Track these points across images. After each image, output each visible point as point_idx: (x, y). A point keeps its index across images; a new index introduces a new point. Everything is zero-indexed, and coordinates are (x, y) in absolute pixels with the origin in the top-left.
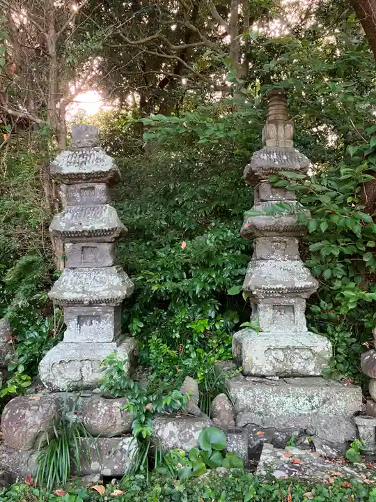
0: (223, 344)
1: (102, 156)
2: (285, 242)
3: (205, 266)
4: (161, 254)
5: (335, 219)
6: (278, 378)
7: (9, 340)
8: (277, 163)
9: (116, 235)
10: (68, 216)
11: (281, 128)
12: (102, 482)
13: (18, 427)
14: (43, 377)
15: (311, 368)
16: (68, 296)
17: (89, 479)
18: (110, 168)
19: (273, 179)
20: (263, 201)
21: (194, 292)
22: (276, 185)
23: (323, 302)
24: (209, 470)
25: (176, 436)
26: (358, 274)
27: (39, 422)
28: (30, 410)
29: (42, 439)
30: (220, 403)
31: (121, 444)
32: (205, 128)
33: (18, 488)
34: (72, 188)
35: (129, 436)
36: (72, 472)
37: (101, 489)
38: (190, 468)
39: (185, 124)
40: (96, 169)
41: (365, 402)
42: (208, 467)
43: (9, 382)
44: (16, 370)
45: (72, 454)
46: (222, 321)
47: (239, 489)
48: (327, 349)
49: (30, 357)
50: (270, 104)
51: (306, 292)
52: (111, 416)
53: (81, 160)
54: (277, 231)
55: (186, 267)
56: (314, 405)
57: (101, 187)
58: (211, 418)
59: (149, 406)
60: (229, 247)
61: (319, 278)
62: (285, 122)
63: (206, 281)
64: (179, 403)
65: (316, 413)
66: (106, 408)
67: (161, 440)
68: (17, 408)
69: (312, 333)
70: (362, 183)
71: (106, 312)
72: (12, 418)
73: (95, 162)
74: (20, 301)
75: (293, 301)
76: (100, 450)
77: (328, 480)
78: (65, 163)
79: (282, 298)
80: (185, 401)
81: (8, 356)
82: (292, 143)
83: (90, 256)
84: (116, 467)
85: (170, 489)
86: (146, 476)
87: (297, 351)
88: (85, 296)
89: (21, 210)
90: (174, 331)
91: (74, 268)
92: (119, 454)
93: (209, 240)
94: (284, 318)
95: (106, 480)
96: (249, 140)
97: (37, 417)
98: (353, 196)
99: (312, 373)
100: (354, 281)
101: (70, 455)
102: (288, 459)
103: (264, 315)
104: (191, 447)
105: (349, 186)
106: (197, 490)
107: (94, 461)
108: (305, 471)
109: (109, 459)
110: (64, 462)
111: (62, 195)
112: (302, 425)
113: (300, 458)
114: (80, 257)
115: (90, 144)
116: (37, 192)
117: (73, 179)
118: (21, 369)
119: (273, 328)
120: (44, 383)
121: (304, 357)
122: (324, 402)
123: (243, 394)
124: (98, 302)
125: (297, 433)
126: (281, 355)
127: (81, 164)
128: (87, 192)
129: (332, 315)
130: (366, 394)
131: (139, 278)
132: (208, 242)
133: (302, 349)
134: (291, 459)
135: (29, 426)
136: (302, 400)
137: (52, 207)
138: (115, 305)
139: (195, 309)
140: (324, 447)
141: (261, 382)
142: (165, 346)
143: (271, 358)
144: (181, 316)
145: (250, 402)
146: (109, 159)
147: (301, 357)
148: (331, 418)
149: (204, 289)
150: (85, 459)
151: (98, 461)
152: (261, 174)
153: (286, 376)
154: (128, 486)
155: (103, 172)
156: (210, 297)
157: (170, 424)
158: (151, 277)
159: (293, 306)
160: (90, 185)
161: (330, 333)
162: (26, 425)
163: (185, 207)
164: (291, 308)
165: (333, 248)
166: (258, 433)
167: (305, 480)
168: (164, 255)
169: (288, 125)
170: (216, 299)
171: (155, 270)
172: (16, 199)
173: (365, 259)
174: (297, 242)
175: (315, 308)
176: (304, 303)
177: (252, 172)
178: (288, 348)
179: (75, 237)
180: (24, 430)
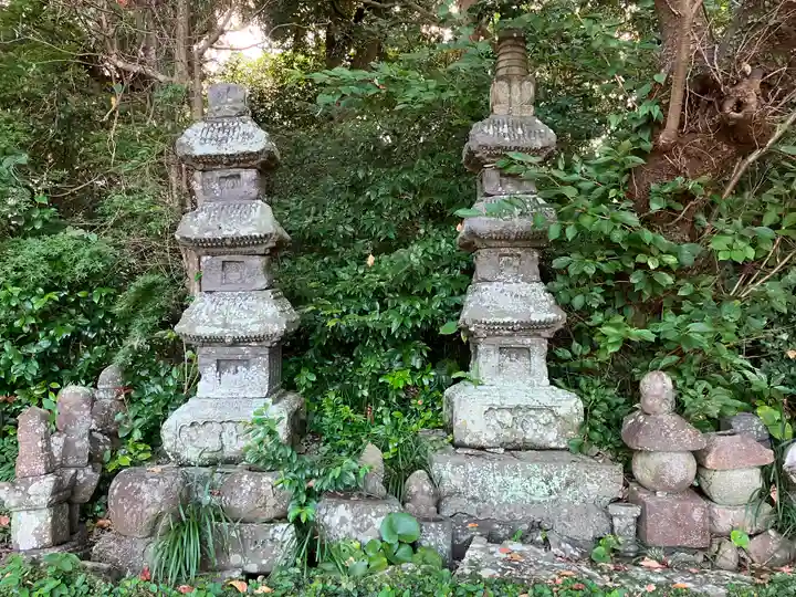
0: (434, 406)
1: (251, 130)
2: (519, 256)
3: (406, 292)
4: (342, 274)
5: (586, 221)
6: (502, 451)
7: (119, 395)
8: (507, 139)
9: (271, 244)
10: (202, 216)
11: (515, 86)
12: (244, 578)
13: (131, 506)
14: (167, 445)
15: (551, 438)
16: (203, 331)
17: (226, 575)
18: (262, 147)
19: (501, 163)
20: (488, 195)
21: (390, 330)
22: (507, 172)
23: (575, 345)
24: (391, 567)
25: (349, 523)
26: (628, 302)
27: (159, 499)
28: (146, 483)
29: (164, 522)
30: (417, 483)
31: (271, 531)
32: (407, 86)
33: (128, 584)
34: (208, 176)
35: (284, 523)
36: (204, 565)
37: (241, 586)
38: (366, 563)
39: (376, 81)
40: (243, 149)
41: (626, 485)
42: (390, 563)
43: (120, 453)
44: (129, 436)
45: (203, 543)
46: (432, 373)
47: (428, 589)
48: (576, 411)
49: (151, 421)
50: (501, 51)
51: (547, 328)
52: (259, 494)
53: (221, 135)
54: (507, 239)
55: (379, 294)
56: (552, 488)
57: (249, 175)
58: (403, 504)
59: (312, 483)
60: (444, 264)
61: (567, 308)
62: (522, 78)
63: (406, 314)
64: (353, 477)
65: (555, 501)
66: (252, 484)
67: (329, 528)
68: (130, 480)
69: (555, 388)
70: (630, 169)
71: (257, 355)
72: (123, 494)
73: (240, 138)
74: (136, 340)
75: (529, 340)
76: (242, 540)
77: (554, 580)
78: (197, 140)
79: (512, 337)
80: (362, 475)
81: (119, 417)
82: (532, 110)
83: (233, 275)
84: (264, 562)
85: (334, 587)
86: (302, 570)
87: (532, 412)
88: (226, 331)
89: (137, 208)
90: (360, 387)
91: (211, 292)
92: (269, 545)
93: (414, 255)
94: (515, 366)
95: (250, 576)
96: (472, 105)
97: (157, 492)
98: (617, 187)
99: (553, 445)
100: (623, 315)
101: (201, 543)
102: (504, 556)
103: (486, 361)
104: (369, 539)
105: (611, 173)
106: (372, 589)
107: (235, 553)
108: (524, 570)
109: (255, 550)
110: (193, 550)
111: (197, 187)
112: (535, 516)
113: (522, 554)
114: (219, 276)
115: (234, 113)
116: (160, 183)
117: (210, 163)
118: (137, 435)
119: (498, 380)
120: (169, 454)
121: (542, 421)
122: (568, 485)
123: (449, 471)
124: (246, 341)
125: (526, 527)
126: (508, 418)
127: (220, 142)
128: (230, 182)
129: (588, 362)
130: (629, 474)
131: (310, 309)
132: (412, 256)
133: (539, 409)
134: (509, 556)
135: (145, 504)
136: (536, 481)
137: (183, 204)
138: (269, 345)
139: (392, 356)
140: (563, 545)
141: (478, 456)
142: (348, 407)
143: (494, 422)
144: (370, 364)
145: (459, 484)
146: (261, 135)
147: (537, 422)
148: (576, 507)
149: (402, 325)
150: (221, 551)
151: (240, 553)
152: (484, 156)
153: (514, 448)
154: (279, 583)
155: (252, 153)
156: (415, 338)
157: (342, 507)
158: (326, 307)
159: (528, 349)
160: (233, 171)
161: (584, 388)
162: (142, 502)
163: (380, 205)
164: (526, 350)
165: (587, 264)
166: (469, 526)
167: (523, 579)
168: (347, 277)
169: (526, 83)
170: (423, 341)
171: (333, 298)
172: (129, 192)
173: (633, 280)
174: (536, 255)
175: (563, 353)
176: (545, 345)
177: (471, 153)
178: (518, 407)
179: (212, 247)
180: (139, 509)
